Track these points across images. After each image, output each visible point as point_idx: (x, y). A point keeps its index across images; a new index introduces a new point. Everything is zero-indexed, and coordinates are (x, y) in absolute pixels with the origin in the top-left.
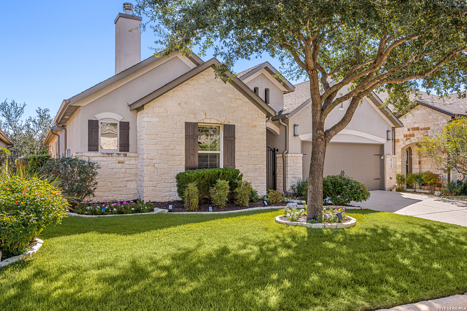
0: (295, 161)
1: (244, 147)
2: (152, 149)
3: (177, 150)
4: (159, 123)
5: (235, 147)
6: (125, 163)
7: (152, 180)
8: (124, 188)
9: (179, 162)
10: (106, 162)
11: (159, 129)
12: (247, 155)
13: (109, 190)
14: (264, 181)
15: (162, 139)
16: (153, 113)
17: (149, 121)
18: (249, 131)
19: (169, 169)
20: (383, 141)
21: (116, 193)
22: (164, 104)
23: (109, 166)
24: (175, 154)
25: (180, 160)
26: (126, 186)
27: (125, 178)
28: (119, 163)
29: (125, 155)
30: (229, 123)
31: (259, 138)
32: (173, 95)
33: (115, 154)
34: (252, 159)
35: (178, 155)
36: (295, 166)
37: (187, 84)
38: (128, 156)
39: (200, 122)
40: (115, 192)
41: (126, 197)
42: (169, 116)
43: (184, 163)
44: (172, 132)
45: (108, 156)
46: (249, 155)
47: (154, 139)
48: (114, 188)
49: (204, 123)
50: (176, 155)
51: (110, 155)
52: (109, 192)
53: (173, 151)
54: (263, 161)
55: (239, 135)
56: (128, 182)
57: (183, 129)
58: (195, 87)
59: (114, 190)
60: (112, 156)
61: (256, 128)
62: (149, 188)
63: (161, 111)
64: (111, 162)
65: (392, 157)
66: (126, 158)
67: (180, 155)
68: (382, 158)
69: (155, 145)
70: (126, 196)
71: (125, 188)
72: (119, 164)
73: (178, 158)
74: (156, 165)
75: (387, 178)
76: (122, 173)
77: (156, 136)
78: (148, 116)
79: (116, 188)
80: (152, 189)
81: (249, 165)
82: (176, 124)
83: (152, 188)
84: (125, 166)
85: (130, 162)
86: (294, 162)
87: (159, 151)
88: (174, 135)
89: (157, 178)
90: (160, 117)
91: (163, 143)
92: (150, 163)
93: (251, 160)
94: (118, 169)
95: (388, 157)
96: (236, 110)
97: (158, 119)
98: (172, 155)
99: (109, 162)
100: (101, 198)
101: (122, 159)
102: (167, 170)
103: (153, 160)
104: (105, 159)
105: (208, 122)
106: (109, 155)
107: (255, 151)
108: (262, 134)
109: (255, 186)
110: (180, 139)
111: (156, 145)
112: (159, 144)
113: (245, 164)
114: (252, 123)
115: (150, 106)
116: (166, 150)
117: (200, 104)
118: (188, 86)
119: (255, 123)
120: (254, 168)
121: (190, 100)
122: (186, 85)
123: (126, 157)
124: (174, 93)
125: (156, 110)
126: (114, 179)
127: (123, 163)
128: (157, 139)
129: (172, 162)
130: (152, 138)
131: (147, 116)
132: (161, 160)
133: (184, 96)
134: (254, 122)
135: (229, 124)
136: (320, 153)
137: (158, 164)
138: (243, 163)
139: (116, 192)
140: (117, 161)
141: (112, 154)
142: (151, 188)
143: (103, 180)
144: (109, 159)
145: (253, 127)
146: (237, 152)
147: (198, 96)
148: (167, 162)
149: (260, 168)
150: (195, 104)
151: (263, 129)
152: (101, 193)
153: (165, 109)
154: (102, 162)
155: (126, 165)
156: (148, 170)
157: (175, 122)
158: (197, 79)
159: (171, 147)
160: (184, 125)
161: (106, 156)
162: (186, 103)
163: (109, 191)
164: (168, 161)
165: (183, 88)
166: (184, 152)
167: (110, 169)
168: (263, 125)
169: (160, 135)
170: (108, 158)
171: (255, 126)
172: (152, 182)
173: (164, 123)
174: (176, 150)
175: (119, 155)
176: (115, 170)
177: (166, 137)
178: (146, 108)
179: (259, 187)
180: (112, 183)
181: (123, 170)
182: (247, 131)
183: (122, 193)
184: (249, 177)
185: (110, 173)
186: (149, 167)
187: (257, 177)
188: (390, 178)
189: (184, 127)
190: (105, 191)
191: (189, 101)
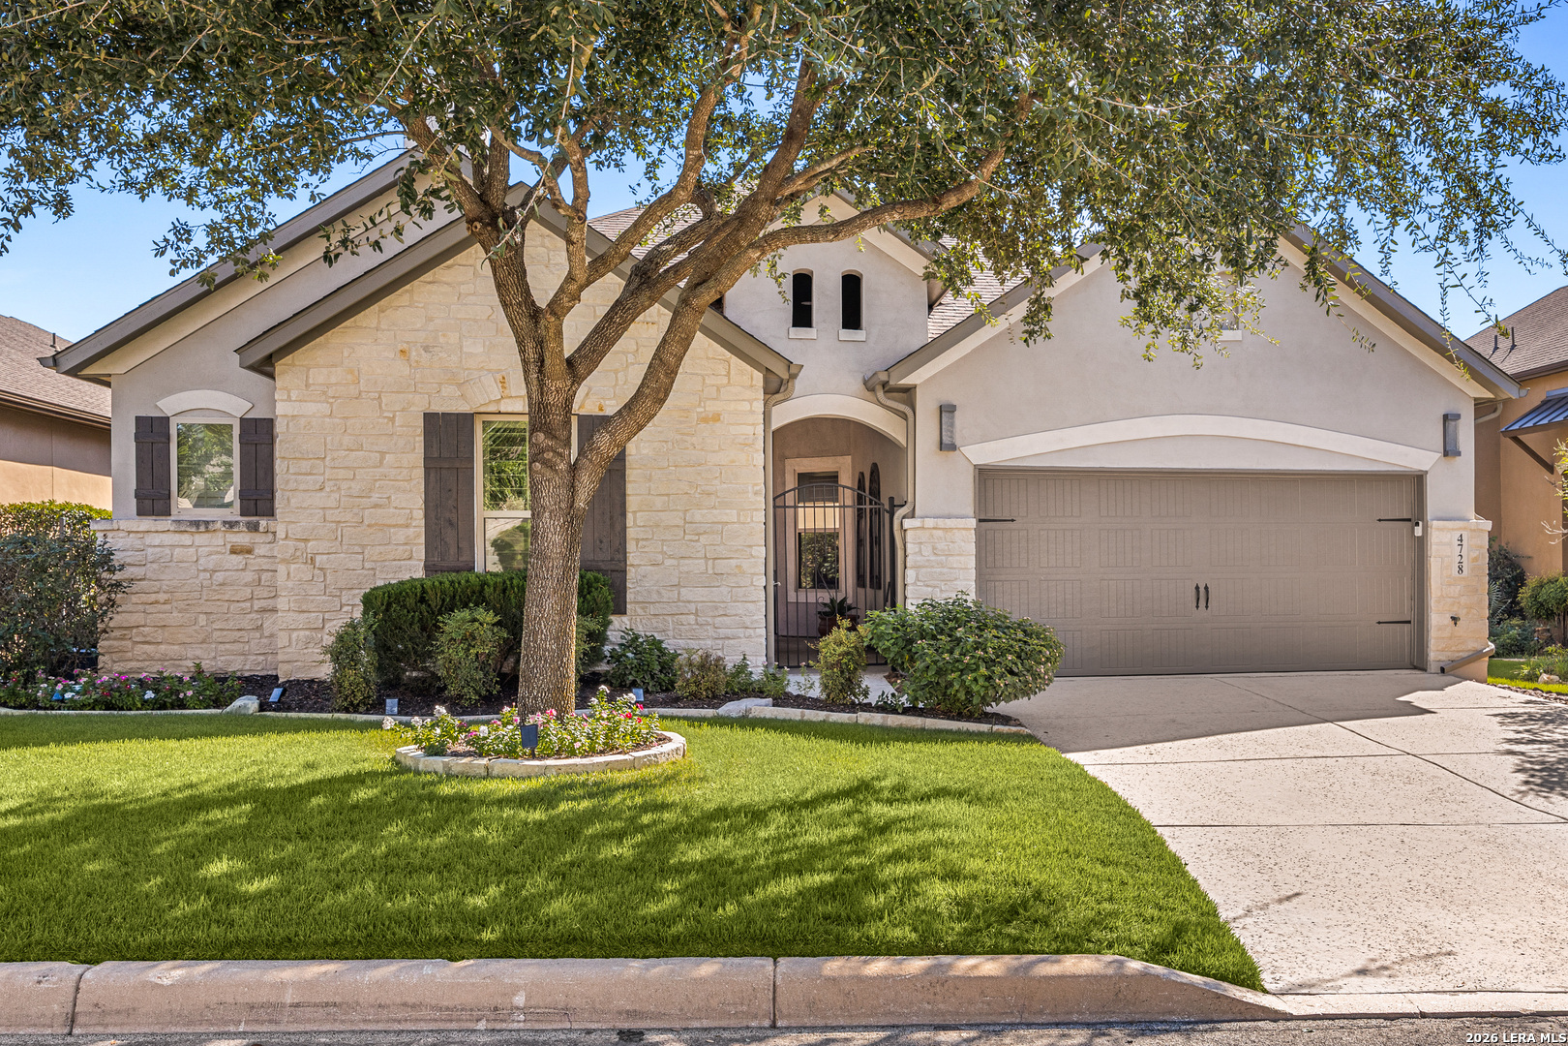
0: (941, 546)
1: (668, 495)
2: (305, 505)
3: (396, 508)
4: (327, 420)
5: (624, 495)
6: (257, 551)
7: (304, 608)
8: (252, 634)
9: (401, 548)
10: (192, 550)
11: (329, 439)
12: (682, 523)
13: (201, 637)
14: (756, 621)
15: (342, 474)
16: (307, 386)
17: (290, 413)
18: (688, 438)
19: (366, 572)
20: (1419, 457)
21: (227, 650)
22: (346, 354)
23: (202, 561)
24: (389, 522)
25: (406, 544)
26: (259, 628)
27: (256, 602)
28: (233, 552)
29: (254, 528)
30: (601, 410)
31: (733, 461)
32: (379, 322)
33: (219, 525)
34: (702, 539)
35: (401, 526)
36: (941, 565)
37: (430, 283)
38: (261, 529)
39: (482, 410)
40: (222, 647)
41: (259, 663)
42: (364, 395)
43: (420, 552)
44: (377, 449)
45: (194, 530)
46: (686, 522)
47: (311, 474)
48: (218, 633)
49: (500, 413)
50: (394, 526)
51: (202, 528)
52: (204, 646)
53: (379, 511)
54: (750, 546)
55: (645, 452)
56: (267, 615)
57: (417, 439)
58: (463, 289)
59: (220, 640)
60: (207, 531)
61: (718, 424)
62: (294, 635)
63: (333, 380)
64: (207, 549)
65: (1465, 529)
66: (258, 538)
67: (407, 526)
68: (1418, 532)
69: (313, 494)
70: (262, 658)
71: (258, 635)
72: (234, 556)
73: (400, 535)
74: (318, 559)
75: (1437, 619)
76: (246, 585)
77: (318, 462)
78: (289, 396)
79: (225, 633)
80: (307, 637)
81: (687, 561)
82: (392, 419)
83: (307, 633)
84: (255, 562)
85: (271, 549)
86: (934, 548)
87: (328, 512)
88: (382, 459)
89: (324, 602)
90: (331, 400)
91: (344, 485)
92: (298, 553)
93: (698, 541)
94: (227, 573)
95: (1438, 529)
96: (633, 364)
97: (325, 408)
98: (376, 524)
99: (201, 549)
100: (177, 662)
101: (243, 538)
102: (359, 575)
103: (310, 544)
104: (186, 539)
105: (516, 411)
106: (198, 527)
107: (714, 507)
108: (746, 445)
109: (715, 635)
110: (405, 472)
111: (319, 494)
112: (327, 489)
113: (670, 557)
114: (699, 406)
115: (293, 365)
116: (355, 510)
117: (482, 350)
118: (434, 288)
119: (712, 407)
120: (710, 572)
121: (444, 335)
122: (429, 286)
123: (259, 535)
124: (382, 315)
125: (318, 376)
126: (218, 603)
127: (249, 551)
128: (324, 473)
129: (378, 549)
130: (303, 471)
131: (286, 397)
132: (338, 543)
133: (419, 326)
134: (708, 403)
135: (601, 414)
136: (547, 514)
137: (325, 557)
138: (663, 553)
139: (228, 646)
140: (229, 546)
141: (207, 523)
142: (302, 633)
143: (182, 605)
144: (201, 539)
145: (705, 420)
146: (634, 512)
147: (476, 321)
148: (357, 549)
149: (737, 571)
150: (465, 350)
151: (751, 428)
152: (176, 647)
153: (351, 371)
154: (177, 550)
155: (259, 560)
156: (292, 575)
157: (385, 414)
158: (471, 262)
159: (375, 498)
160: (421, 422)
161: (188, 529)
162: (426, 349)
163: (202, 643)
164: (363, 546)
165: (415, 298)
166: (420, 514)
167: (205, 570)
168: (752, 412)
169: (333, 459)
170: (197, 536)
171: (716, 418)
172: (306, 615)
173: (347, 418)
174: (392, 510)
175: (231, 527)
176: (219, 577)
177: (355, 465)
178: (283, 373)
179: (732, 642)
180: (211, 617)
181: (249, 576)
182: (679, 437)
183: (247, 648)
184: (689, 602)
185: (205, 583)
186: (293, 566)
187: (722, 605)
188: (1453, 618)
189: (420, 430)
190: (189, 640)
191: (441, 340)
